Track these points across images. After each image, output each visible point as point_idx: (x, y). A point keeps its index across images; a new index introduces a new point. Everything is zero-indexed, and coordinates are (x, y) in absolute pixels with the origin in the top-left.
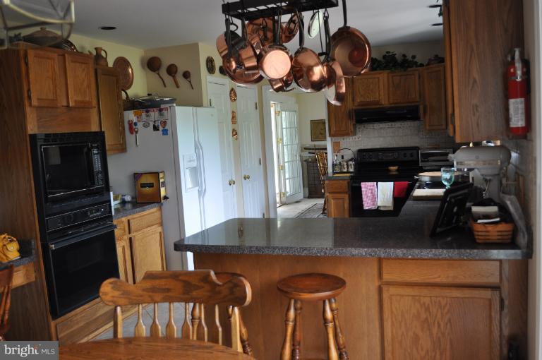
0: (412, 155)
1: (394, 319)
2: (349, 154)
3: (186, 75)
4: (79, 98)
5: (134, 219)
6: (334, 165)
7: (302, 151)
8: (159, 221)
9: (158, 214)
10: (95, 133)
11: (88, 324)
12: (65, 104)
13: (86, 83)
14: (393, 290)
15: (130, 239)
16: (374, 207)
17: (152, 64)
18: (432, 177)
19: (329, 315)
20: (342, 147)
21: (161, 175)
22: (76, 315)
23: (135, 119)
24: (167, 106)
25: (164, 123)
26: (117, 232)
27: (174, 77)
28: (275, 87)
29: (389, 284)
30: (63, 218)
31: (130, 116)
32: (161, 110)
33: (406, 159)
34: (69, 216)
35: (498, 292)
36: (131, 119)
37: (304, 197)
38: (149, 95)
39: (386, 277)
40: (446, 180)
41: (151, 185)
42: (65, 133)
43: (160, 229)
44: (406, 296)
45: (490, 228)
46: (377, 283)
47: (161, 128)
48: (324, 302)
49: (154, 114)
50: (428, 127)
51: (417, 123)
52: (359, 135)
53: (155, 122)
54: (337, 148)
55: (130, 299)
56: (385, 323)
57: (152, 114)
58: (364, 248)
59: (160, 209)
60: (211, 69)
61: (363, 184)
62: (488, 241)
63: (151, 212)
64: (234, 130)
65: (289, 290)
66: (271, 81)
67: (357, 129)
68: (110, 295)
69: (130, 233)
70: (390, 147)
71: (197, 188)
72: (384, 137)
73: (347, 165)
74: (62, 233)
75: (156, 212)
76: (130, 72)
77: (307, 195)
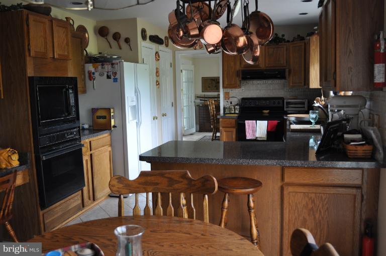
0: (279, 103)
1: (290, 208)
2: (235, 101)
3: (127, 40)
4: (61, 53)
5: (94, 140)
6: (224, 109)
7: (196, 99)
8: (109, 143)
9: (109, 138)
10: (72, 78)
11: (64, 214)
12: (52, 56)
13: (65, 42)
14: (291, 189)
15: (91, 155)
16: (253, 138)
17: (102, 32)
18: (296, 117)
19: (252, 204)
20: (231, 96)
21: (112, 111)
22: (56, 207)
23: (93, 70)
24: (117, 61)
25: (115, 74)
26: (84, 149)
27: (118, 41)
28: (209, 50)
29: (289, 184)
30: (50, 137)
31: (90, 67)
32: (113, 64)
33: (274, 105)
34: (54, 136)
35: (360, 190)
36: (90, 70)
37: (196, 131)
38: (100, 53)
39: (287, 180)
40: (313, 119)
41: (104, 117)
42: (51, 77)
43: (110, 149)
44: (299, 192)
45: (359, 148)
46: (280, 184)
47: (112, 77)
48: (249, 195)
49: (108, 67)
50: (291, 84)
51: (283, 81)
52: (243, 88)
53: (108, 72)
54: (227, 96)
55: (130, 189)
56: (284, 211)
57: (106, 66)
58: (275, 160)
59: (110, 134)
60: (144, 38)
61: (246, 122)
62: (356, 157)
63: (104, 136)
64: (157, 81)
65: (227, 187)
66: (207, 46)
67: (242, 84)
68: (117, 187)
69: (91, 151)
70: (264, 97)
71: (136, 121)
72: (260, 90)
73: (234, 108)
74: (48, 149)
75: (107, 136)
76: (87, 36)
77: (198, 130)
